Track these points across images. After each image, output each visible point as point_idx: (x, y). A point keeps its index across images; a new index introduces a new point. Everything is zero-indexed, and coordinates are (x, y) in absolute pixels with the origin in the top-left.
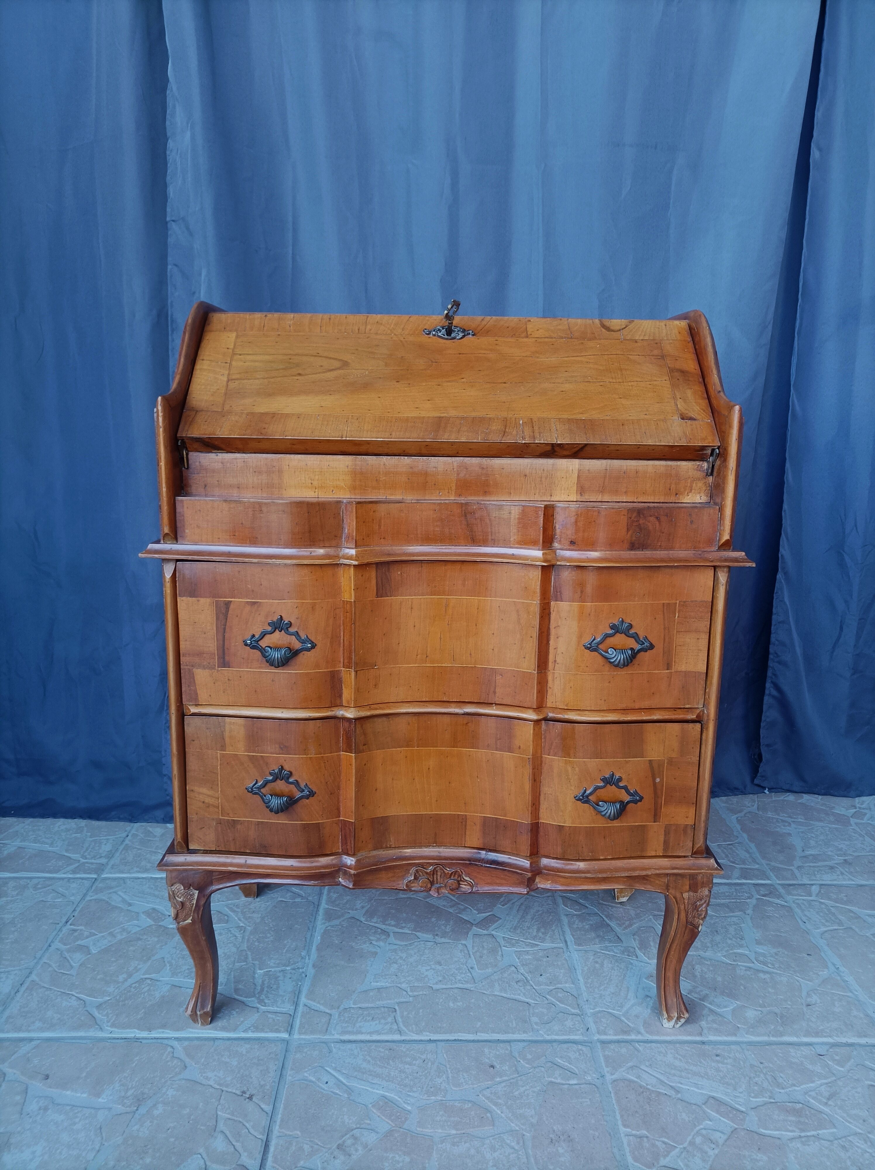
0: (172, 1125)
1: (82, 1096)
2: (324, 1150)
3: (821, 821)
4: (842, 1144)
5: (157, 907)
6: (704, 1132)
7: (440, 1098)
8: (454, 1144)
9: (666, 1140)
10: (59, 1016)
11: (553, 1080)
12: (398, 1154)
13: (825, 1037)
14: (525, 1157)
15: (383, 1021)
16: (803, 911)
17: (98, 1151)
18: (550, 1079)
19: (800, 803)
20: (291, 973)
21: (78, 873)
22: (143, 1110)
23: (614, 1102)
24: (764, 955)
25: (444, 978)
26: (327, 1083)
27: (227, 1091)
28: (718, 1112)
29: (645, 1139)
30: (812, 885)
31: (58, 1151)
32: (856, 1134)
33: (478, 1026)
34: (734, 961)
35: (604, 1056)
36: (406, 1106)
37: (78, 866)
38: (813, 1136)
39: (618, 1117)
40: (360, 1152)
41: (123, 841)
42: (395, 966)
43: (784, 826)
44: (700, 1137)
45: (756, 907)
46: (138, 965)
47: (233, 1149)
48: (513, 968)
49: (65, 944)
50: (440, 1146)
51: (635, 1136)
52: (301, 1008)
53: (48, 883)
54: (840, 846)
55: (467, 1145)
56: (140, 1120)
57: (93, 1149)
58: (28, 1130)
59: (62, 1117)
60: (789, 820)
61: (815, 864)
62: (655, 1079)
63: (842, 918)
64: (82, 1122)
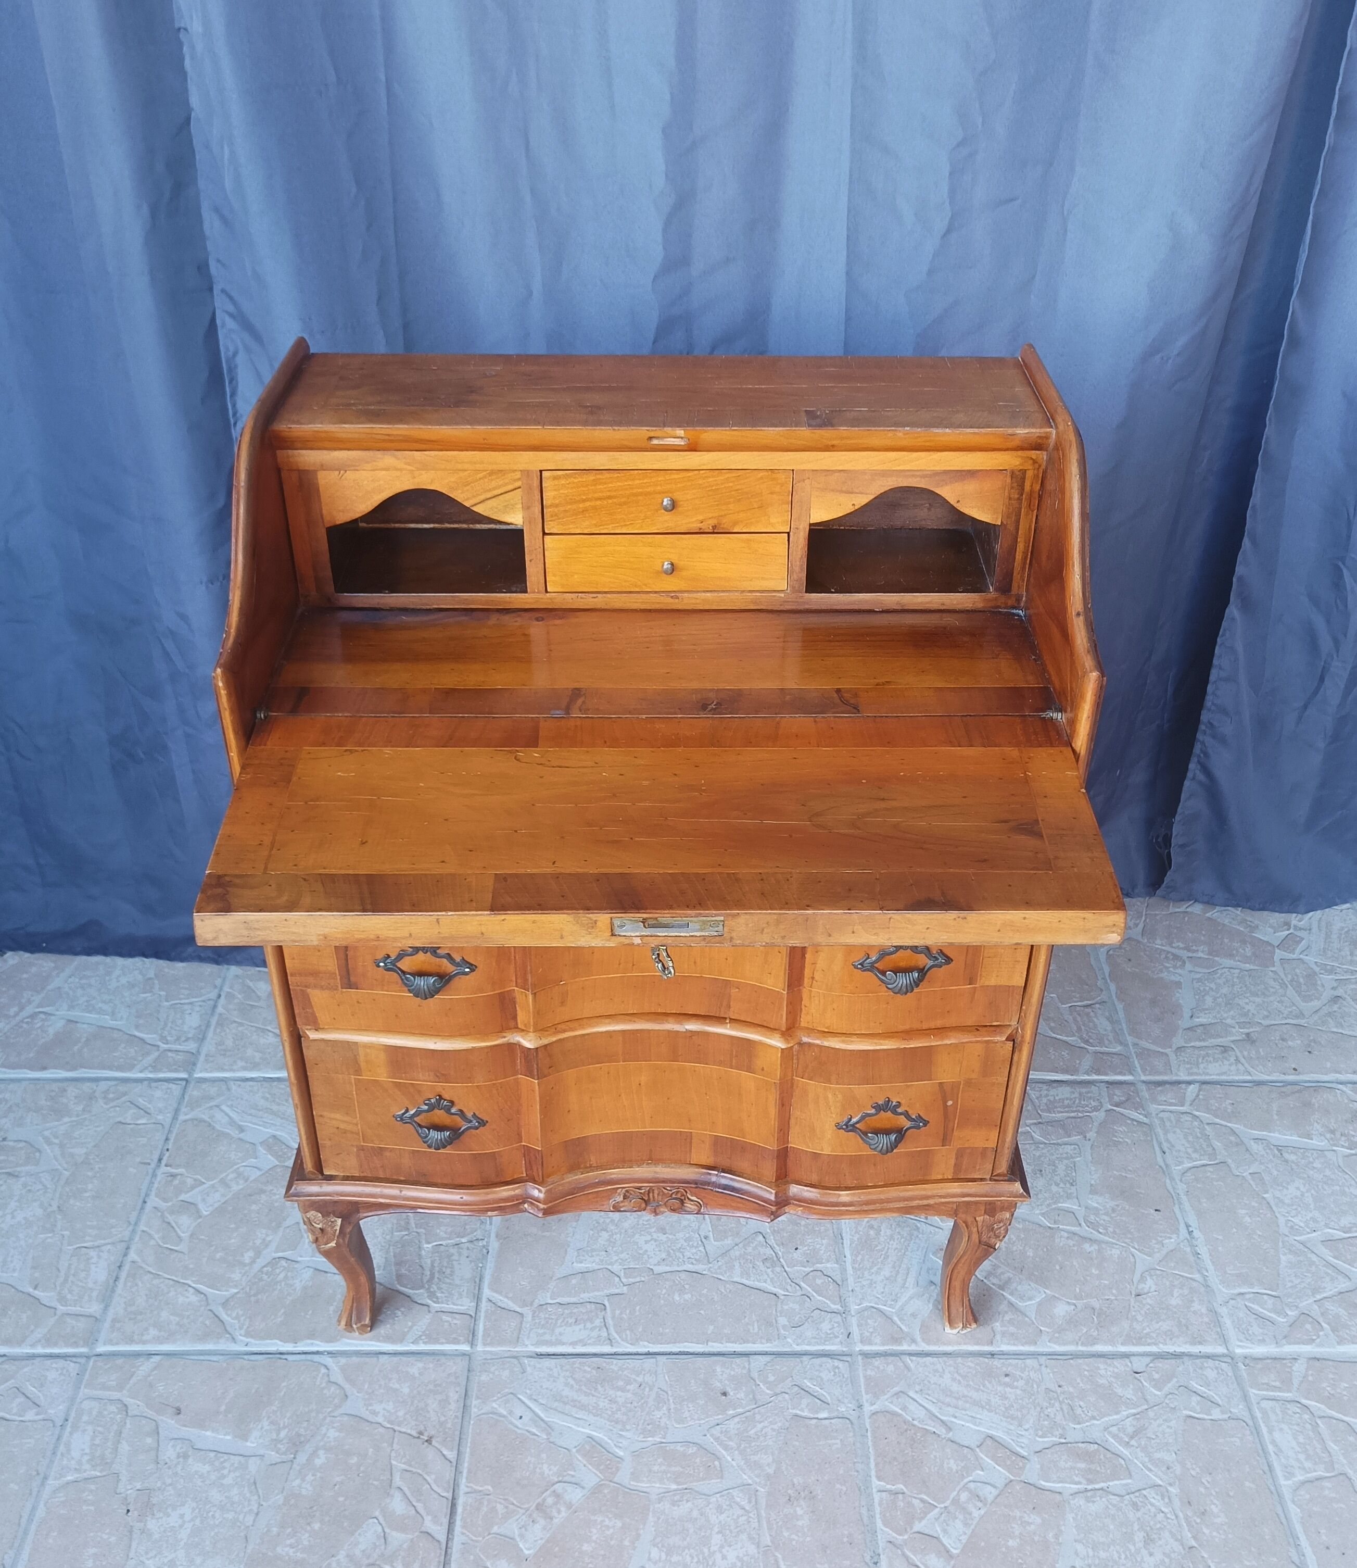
0: (338, 1479)
1: (225, 1439)
2: (522, 1511)
3: (1231, 956)
4: (1134, 1500)
5: (278, 1133)
7: (659, 1440)
8: (674, 1503)
9: (925, 1497)
10: (177, 1319)
11: (798, 1412)
12: (607, 1517)
13: (1149, 1344)
14: (756, 1521)
15: (589, 1325)
16: (1166, 1132)
17: (257, 1514)
18: (795, 1411)
19: (1209, 919)
20: (468, 1249)
21: (160, 1071)
22: (302, 1458)
23: (870, 1444)
24: (1096, 1211)
25: (669, 1254)
26: (521, 1417)
27: (400, 1432)
28: (994, 1458)
29: (900, 1496)
30: (1189, 1083)
31: (210, 1514)
32: (1154, 1486)
33: (709, 1332)
34: (1055, 1223)
35: (865, 1377)
36: (617, 1451)
37: (159, 1056)
38: (1102, 1489)
39: (872, 1465)
41: (215, 1007)
42: (605, 1235)
43: (1176, 968)
44: (966, 1493)
45: (1102, 1126)
46: (267, 1235)
47: (414, 1512)
48: (761, 1238)
49: (165, 1200)
50: (657, 1506)
51: (889, 1491)
52: (484, 1305)
53: (122, 1088)
54: (1247, 1007)
55: (690, 1504)
56: (300, 1472)
57: (251, 1510)
58: (170, 1485)
59: (207, 1468)
60: (1185, 954)
61: (1202, 1044)
62: (924, 1412)
63: (1217, 1144)
64: (232, 1475)
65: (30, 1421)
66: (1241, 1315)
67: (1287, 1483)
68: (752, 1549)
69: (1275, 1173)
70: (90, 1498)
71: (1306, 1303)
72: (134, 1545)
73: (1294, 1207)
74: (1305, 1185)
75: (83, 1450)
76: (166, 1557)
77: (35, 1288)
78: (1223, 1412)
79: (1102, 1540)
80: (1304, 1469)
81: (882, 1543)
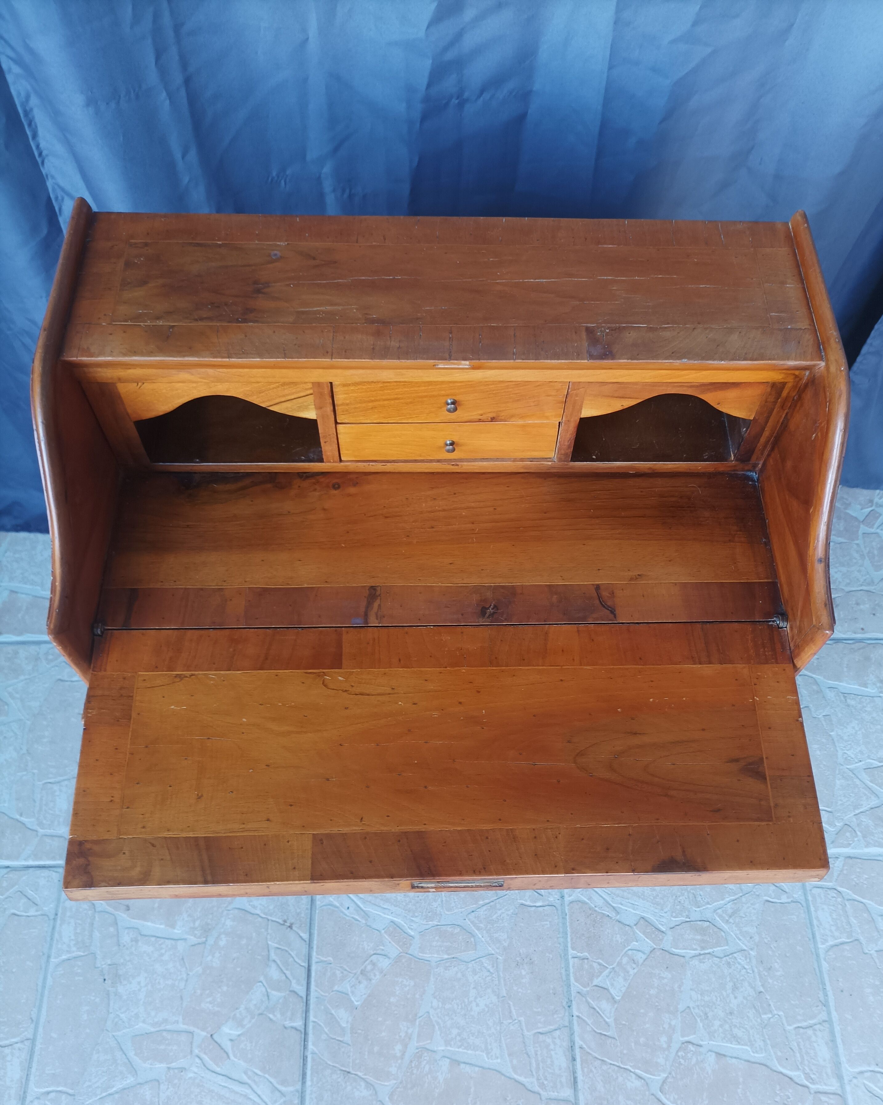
0: (235, 955)
1: (161, 927)
2: (352, 975)
4: (729, 960)
7: (436, 923)
8: (446, 968)
9: (601, 961)
11: (524, 902)
12: (405, 978)
14: (497, 979)
17: (187, 981)
18: (521, 902)
22: (211, 941)
23: (568, 924)
26: (348, 908)
27: (272, 921)
28: (644, 933)
29: (586, 961)
31: (157, 981)
32: (742, 950)
36: (410, 931)
38: (709, 953)
39: (569, 939)
40: (378, 977)
44: (626, 958)
47: (284, 977)
50: (436, 970)
51: (579, 958)
55: (456, 969)
56: (211, 950)
57: (182, 978)
58: (129, 961)
59: (151, 948)
62: (602, 901)
63: (804, 692)
64: (168, 953)
65: (33, 916)
67: (822, 946)
68: (494, 999)
69: (840, 715)
70: (79, 971)
71: (849, 817)
72: (111, 1003)
73: (849, 743)
74: (858, 725)
75: (70, 937)
76: (132, 1011)
77: (21, 815)
78: (788, 898)
79: (707, 988)
80: (834, 937)
81: (573, 993)
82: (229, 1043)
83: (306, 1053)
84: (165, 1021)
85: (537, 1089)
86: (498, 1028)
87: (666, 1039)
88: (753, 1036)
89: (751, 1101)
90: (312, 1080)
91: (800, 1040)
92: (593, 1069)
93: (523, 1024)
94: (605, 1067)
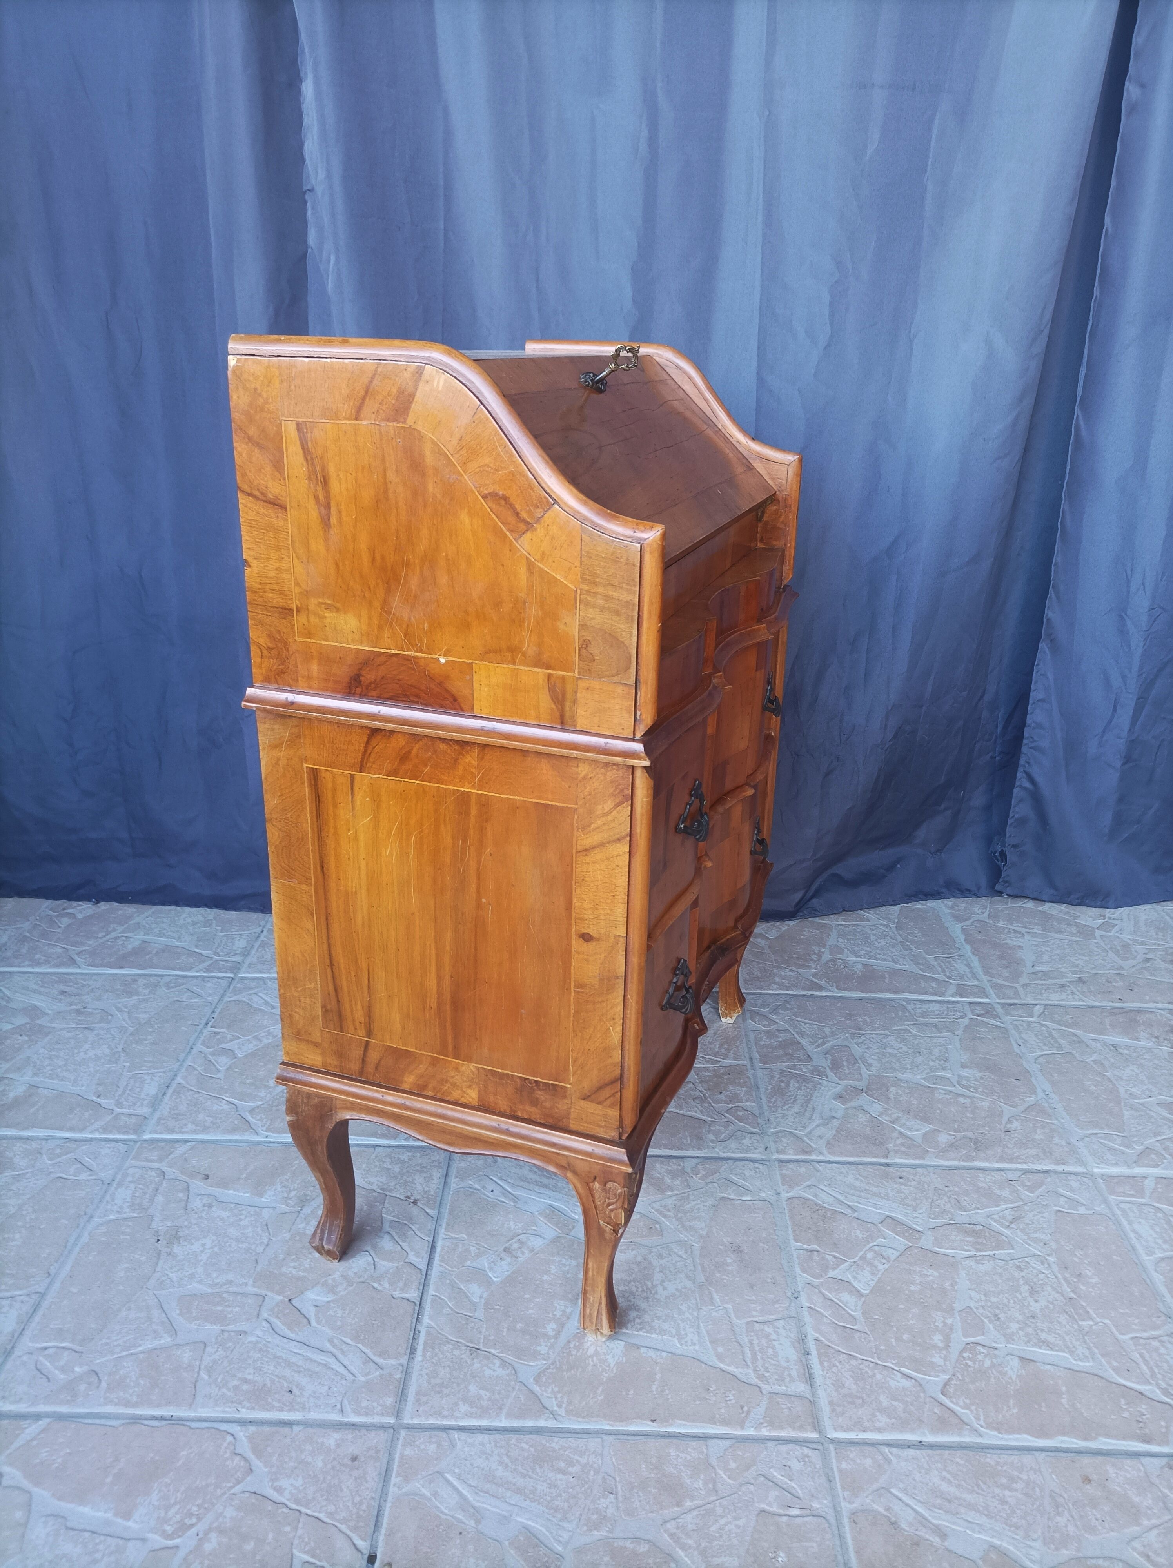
1: (245, 1195)
2: (491, 1252)
3: (1060, 932)
4: (1017, 1264)
6: (876, 1248)
9: (837, 1255)
10: (211, 1119)
11: (726, 1195)
12: (564, 1258)
13: (1020, 1163)
14: (691, 1265)
16: (1020, 1033)
17: (267, 1245)
18: (722, 1195)
19: (1042, 912)
21: (213, 972)
23: (787, 1218)
24: (967, 1079)
26: (492, 1191)
27: (391, 1196)
28: (893, 1231)
29: (815, 1253)
30: (1036, 1005)
31: (227, 1244)
32: (1034, 1256)
34: (934, 1084)
35: (781, 1174)
37: (211, 965)
38: (989, 1256)
39: (790, 1232)
40: (527, 1255)
41: (258, 937)
43: (1016, 937)
44: (872, 1253)
45: (968, 1027)
47: (399, 1248)
48: (691, 1085)
49: (208, 1047)
51: (806, 1250)
53: (181, 981)
54: (1077, 962)
55: (635, 1252)
56: (305, 1219)
57: (261, 1243)
58: (195, 1224)
59: (228, 1214)
60: (1023, 930)
61: (1044, 982)
62: (832, 1199)
63: (1063, 1042)
64: (248, 1219)
65: (83, 1180)
66: (1095, 1147)
67: (1148, 1258)
68: (689, 1284)
69: (1113, 1060)
70: (127, 1231)
71: (1150, 1142)
72: (161, 1263)
73: (1131, 1082)
74: (1138, 1069)
75: (125, 1199)
76: (187, 1272)
77: (98, 1097)
78: (1087, 1209)
79: (992, 1289)
80: (1162, 1249)
81: (800, 1285)
82: (313, 1310)
83: (419, 1327)
84: (230, 1282)
85: (755, 1381)
86: (695, 1314)
87: (941, 1338)
88: (1071, 1342)
89: (1085, 1415)
90: (424, 1355)
91: (1143, 1351)
92: (837, 1364)
93: (731, 1311)
94: (853, 1362)
